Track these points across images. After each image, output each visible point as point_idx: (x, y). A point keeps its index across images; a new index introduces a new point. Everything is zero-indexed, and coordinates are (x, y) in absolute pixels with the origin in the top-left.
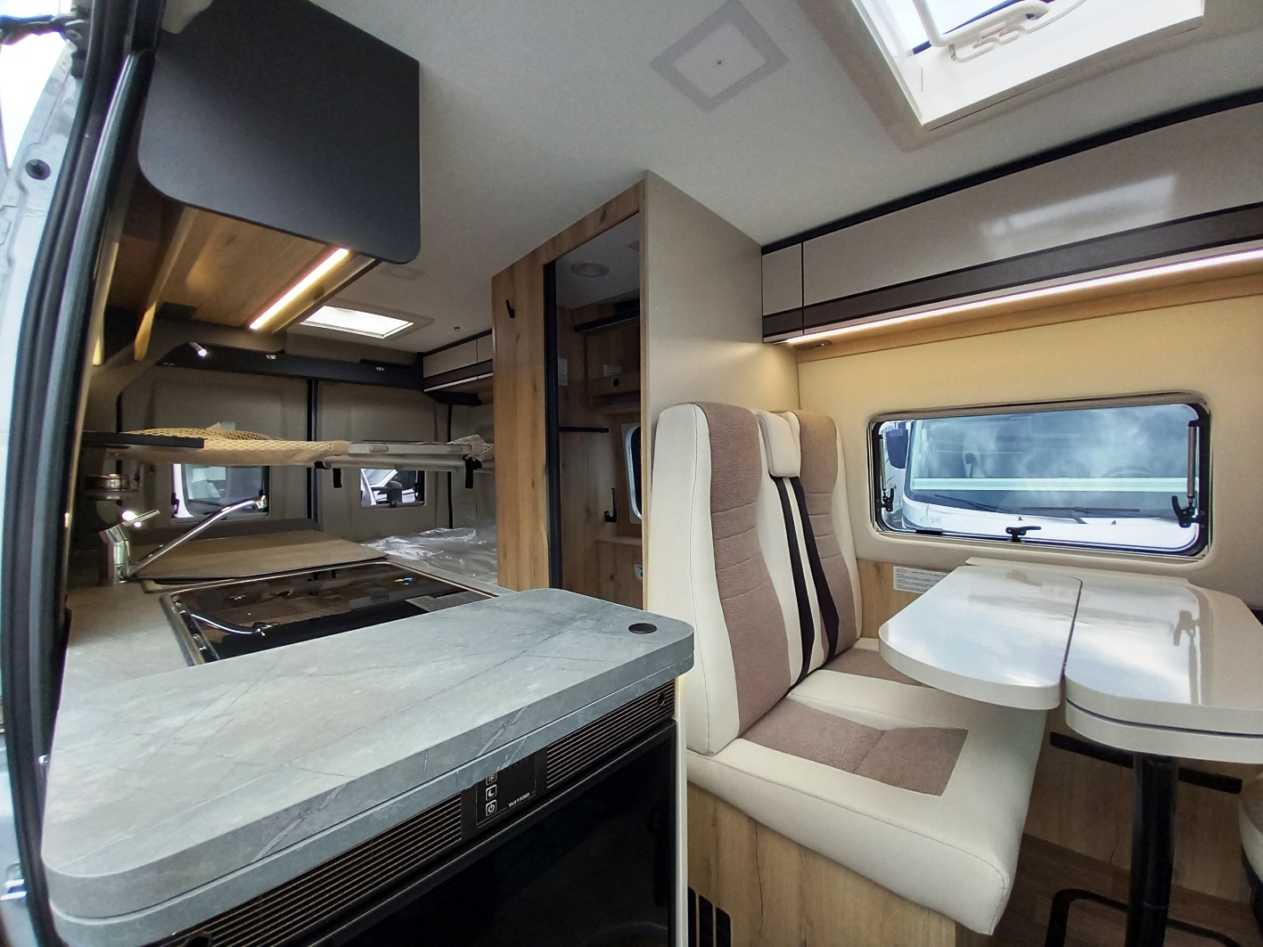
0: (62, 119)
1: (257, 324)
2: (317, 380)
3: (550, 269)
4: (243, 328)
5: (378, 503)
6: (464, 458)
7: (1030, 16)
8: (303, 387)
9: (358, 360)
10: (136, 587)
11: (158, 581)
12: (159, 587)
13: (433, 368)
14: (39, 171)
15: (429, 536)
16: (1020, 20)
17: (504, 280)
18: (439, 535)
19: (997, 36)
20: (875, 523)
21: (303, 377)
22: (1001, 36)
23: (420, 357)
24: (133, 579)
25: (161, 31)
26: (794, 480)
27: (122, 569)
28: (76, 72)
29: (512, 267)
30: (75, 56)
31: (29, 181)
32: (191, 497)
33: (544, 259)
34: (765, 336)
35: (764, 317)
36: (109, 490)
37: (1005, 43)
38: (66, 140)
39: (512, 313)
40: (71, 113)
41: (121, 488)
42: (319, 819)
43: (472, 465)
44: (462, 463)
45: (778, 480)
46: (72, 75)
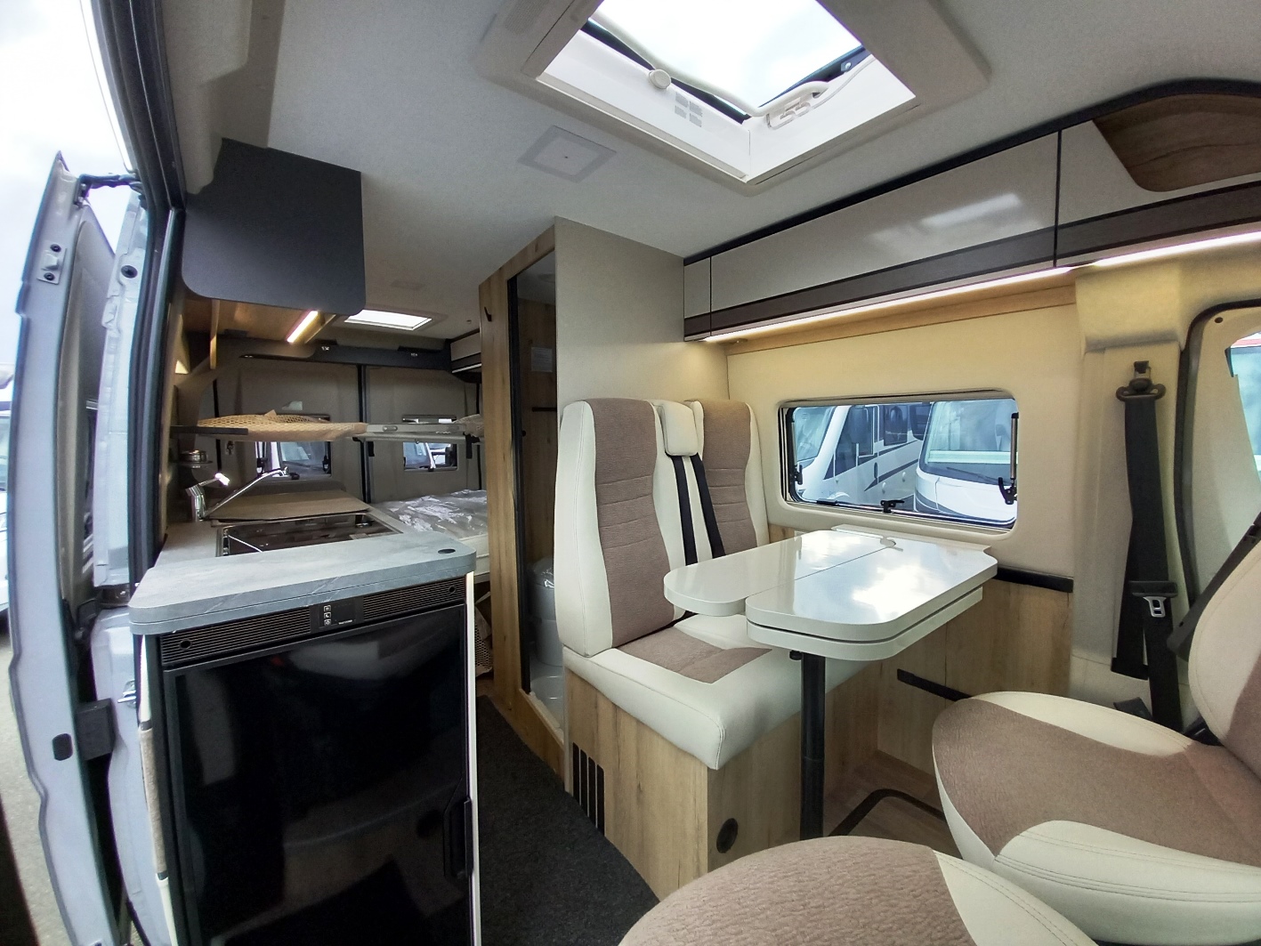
0: (139, 235)
1: (293, 338)
2: (365, 365)
3: (512, 283)
4: (283, 342)
5: (437, 465)
6: (464, 434)
7: (815, 95)
8: (354, 371)
9: (396, 348)
10: (208, 523)
11: (221, 521)
12: (221, 524)
13: (459, 352)
14: (130, 273)
15: (457, 496)
16: (807, 98)
17: (485, 287)
18: (466, 496)
19: (793, 109)
20: (788, 494)
21: (353, 364)
22: (797, 110)
23: (448, 342)
24: (207, 519)
25: (186, 194)
26: (694, 459)
27: (200, 513)
28: (143, 205)
29: (489, 279)
30: (140, 197)
31: (125, 279)
32: (284, 460)
33: (508, 275)
34: (686, 336)
35: (686, 320)
36: (194, 462)
37: (800, 115)
38: (144, 252)
39: (490, 318)
40: (145, 231)
41: (201, 460)
42: (232, 605)
43: (471, 439)
44: (464, 438)
45: (677, 460)
46: (142, 207)
